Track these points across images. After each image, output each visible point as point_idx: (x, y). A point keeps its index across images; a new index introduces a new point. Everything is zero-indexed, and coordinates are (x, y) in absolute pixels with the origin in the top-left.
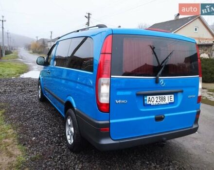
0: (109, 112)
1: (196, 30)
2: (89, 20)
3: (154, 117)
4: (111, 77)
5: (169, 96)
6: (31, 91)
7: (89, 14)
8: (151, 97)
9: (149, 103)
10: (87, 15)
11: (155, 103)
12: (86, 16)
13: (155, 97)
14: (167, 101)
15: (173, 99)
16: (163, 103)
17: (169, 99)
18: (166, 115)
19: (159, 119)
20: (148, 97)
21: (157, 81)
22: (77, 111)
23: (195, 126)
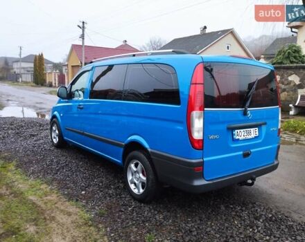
0: (202, 149)
1: (228, 48)
2: (83, 31)
3: (241, 153)
4: (204, 110)
5: (254, 129)
6: (34, 136)
7: (83, 23)
8: (239, 131)
9: (238, 138)
10: (81, 25)
11: (242, 138)
12: (79, 26)
13: (242, 130)
14: (253, 136)
15: (257, 133)
16: (250, 137)
17: (254, 132)
18: (252, 151)
19: (246, 155)
20: (236, 131)
21: (245, 113)
22: (152, 152)
23: (276, 163)
